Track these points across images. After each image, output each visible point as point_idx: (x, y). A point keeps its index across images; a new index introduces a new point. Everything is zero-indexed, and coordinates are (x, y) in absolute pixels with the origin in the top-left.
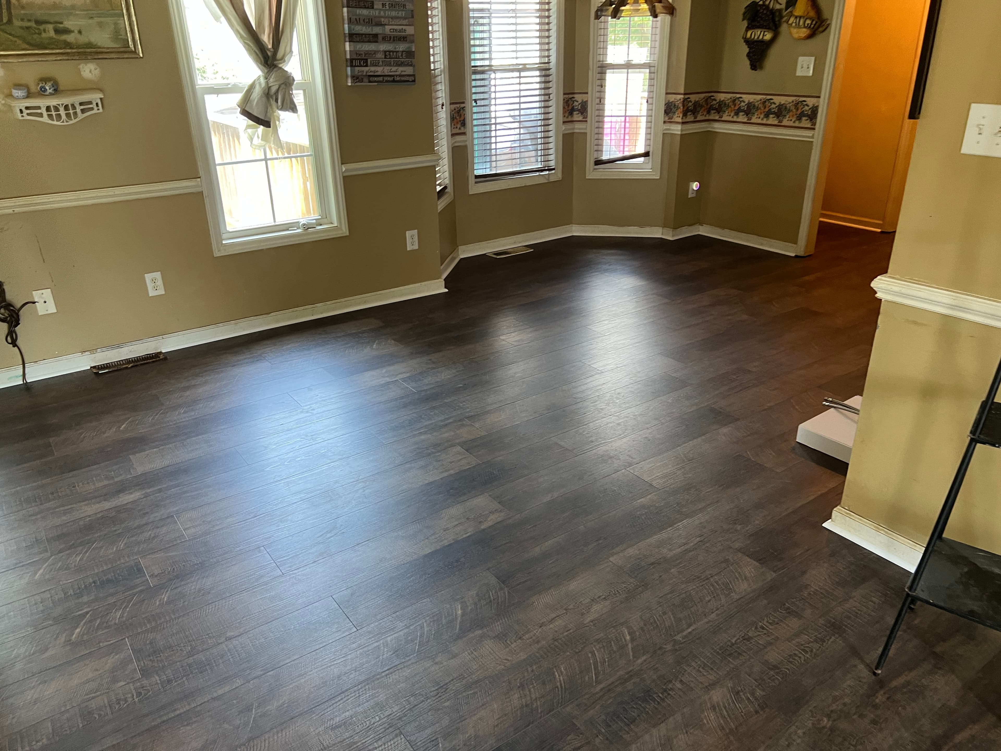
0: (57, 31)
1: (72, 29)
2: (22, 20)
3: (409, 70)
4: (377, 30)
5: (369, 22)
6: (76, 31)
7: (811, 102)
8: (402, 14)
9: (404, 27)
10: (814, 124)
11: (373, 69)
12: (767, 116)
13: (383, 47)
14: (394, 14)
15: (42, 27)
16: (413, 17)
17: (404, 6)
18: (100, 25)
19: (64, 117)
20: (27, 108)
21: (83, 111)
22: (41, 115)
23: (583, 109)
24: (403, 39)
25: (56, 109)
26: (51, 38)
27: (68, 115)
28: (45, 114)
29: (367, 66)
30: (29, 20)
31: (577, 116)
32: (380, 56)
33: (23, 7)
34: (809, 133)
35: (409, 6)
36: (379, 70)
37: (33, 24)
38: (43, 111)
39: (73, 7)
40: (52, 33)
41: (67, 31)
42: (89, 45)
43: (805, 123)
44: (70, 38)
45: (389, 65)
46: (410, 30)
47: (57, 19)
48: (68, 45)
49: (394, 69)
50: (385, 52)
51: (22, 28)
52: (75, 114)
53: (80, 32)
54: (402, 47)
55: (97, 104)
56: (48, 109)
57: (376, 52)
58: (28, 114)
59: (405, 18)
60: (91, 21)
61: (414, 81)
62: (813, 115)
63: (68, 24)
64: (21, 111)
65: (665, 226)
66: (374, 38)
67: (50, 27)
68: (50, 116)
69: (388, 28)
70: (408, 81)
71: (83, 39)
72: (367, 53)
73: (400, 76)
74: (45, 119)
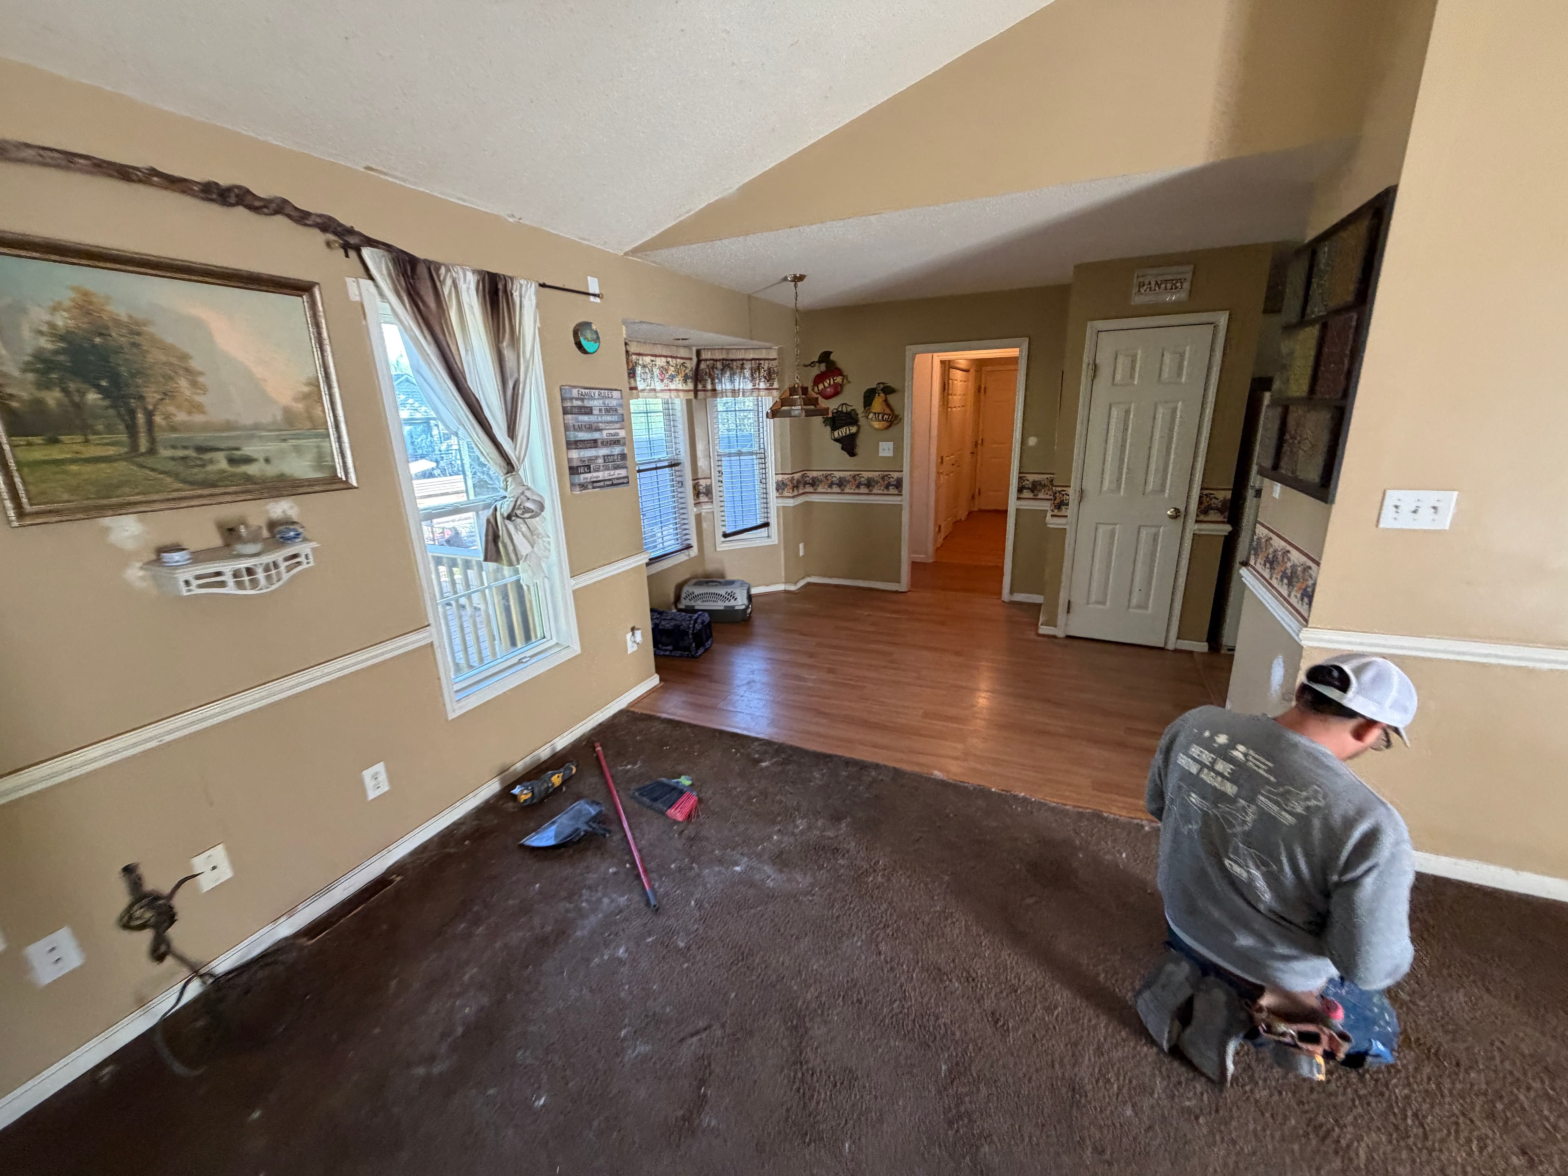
0: (232, 461)
1: (255, 456)
2: (174, 447)
3: (622, 473)
4: (596, 435)
5: (590, 428)
6: (262, 460)
7: (896, 475)
8: (615, 418)
9: (617, 431)
10: (901, 491)
11: (595, 474)
12: (858, 487)
13: (603, 451)
14: (609, 418)
15: (207, 456)
16: (623, 421)
17: (616, 410)
18: (297, 449)
19: (263, 581)
20: (198, 577)
21: (289, 569)
22: (222, 584)
23: (708, 492)
24: (617, 442)
25: (250, 571)
26: (224, 471)
27: (268, 578)
28: (231, 581)
29: (590, 472)
30: (185, 448)
31: (703, 499)
32: (600, 461)
33: (173, 429)
34: (899, 498)
35: (620, 411)
36: (601, 475)
37: (191, 453)
38: (228, 578)
39: (257, 427)
40: (224, 465)
41: (248, 460)
42: (281, 477)
43: (892, 490)
44: (252, 469)
45: (608, 469)
46: (622, 433)
47: (232, 444)
48: (248, 479)
49: (612, 472)
50: (604, 456)
51: (173, 459)
52: (278, 574)
53: (267, 461)
54: (617, 450)
55: (307, 557)
56: (236, 574)
57: (597, 457)
58: (200, 586)
59: (617, 422)
60: (283, 445)
61: (628, 482)
62: (899, 484)
63: (249, 450)
64: (187, 583)
65: (786, 582)
66: (594, 444)
67: (221, 457)
68: (240, 585)
69: (605, 432)
70: (623, 483)
71: (271, 471)
72: (590, 459)
73: (618, 479)
74: (231, 589)
